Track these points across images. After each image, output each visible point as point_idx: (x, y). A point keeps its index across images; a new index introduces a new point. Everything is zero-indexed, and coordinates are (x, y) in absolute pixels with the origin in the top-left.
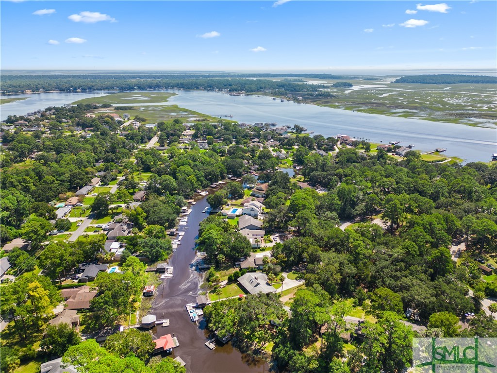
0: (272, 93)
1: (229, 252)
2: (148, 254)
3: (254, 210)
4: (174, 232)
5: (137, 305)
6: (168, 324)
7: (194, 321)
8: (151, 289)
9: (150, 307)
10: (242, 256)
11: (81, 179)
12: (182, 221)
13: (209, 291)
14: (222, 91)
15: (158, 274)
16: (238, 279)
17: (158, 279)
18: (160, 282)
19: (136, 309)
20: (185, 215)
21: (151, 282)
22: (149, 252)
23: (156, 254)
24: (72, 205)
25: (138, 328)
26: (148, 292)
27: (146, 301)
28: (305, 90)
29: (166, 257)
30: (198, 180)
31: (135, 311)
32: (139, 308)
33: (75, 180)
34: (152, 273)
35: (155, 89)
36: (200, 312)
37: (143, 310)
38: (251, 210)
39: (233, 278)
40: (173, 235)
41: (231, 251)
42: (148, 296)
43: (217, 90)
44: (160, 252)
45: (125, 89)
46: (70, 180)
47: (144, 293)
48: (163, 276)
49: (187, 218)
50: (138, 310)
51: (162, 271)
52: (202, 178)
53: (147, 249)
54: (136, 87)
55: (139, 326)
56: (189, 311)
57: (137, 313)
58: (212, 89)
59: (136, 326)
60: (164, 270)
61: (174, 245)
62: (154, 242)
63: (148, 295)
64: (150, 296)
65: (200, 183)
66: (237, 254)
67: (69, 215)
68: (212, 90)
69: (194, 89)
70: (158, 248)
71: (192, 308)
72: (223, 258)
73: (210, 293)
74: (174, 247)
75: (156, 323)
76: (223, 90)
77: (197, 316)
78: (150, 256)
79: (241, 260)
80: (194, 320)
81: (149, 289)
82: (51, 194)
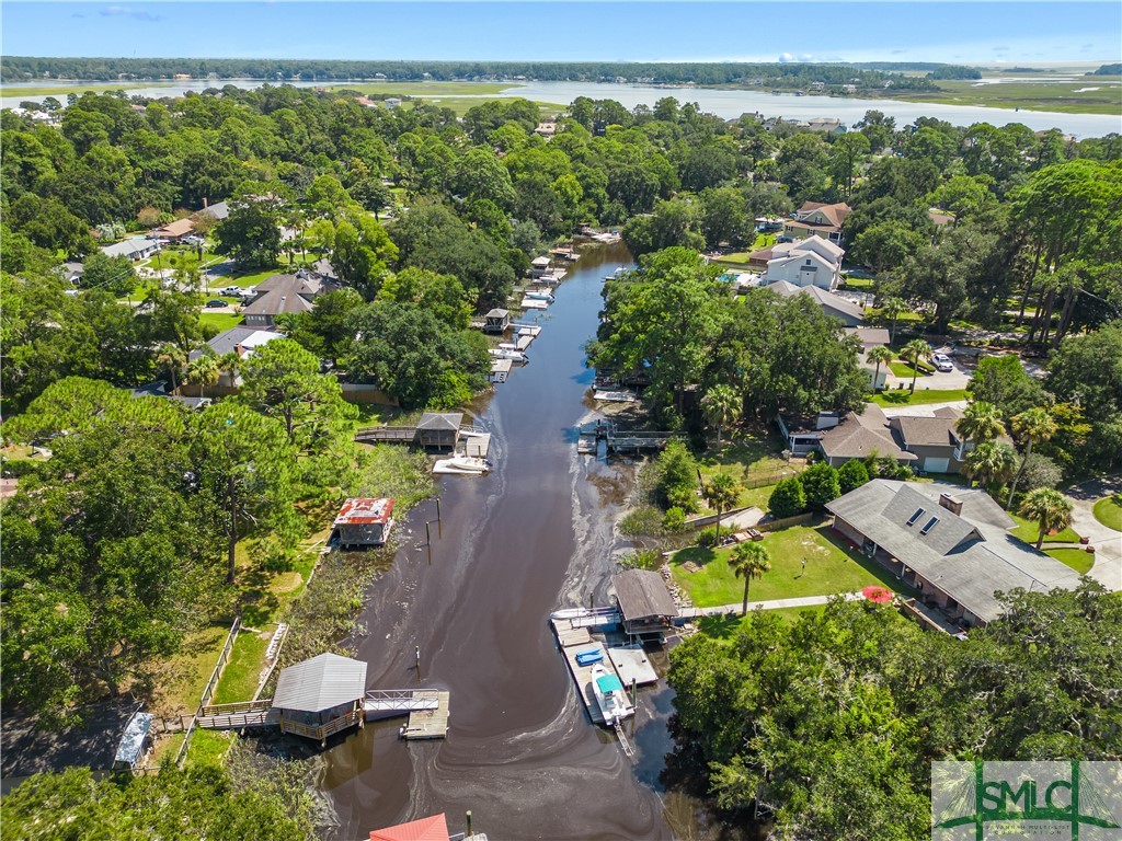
0: (766, 85)
1: (766, 373)
2: (383, 367)
3: (814, 269)
4: (499, 320)
5: (288, 586)
6: (437, 726)
7: (602, 724)
8: (370, 514)
9: (354, 608)
10: (826, 406)
11: (215, 175)
12: (532, 298)
13: (670, 554)
14: (635, 81)
15: (421, 456)
16: (831, 506)
17: (417, 474)
18: (423, 486)
19: (273, 604)
20: (545, 284)
21: (384, 487)
22: (390, 362)
23: (420, 374)
24: (170, 238)
25: (250, 732)
26: (355, 528)
27: (338, 573)
28: (857, 80)
29: (462, 393)
30: (587, 195)
31: (261, 620)
32: (295, 603)
33: (196, 179)
34: (393, 451)
35: (471, 78)
36: (636, 666)
37: (312, 618)
38: (803, 268)
39: (802, 497)
40: (499, 333)
41: (774, 371)
42: (353, 547)
43: (623, 79)
44: (436, 370)
45: (400, 77)
46: (185, 176)
47: (336, 533)
48: (441, 465)
49: (549, 290)
50: (286, 619)
51: (441, 444)
52: (602, 192)
53: (381, 345)
54: (426, 74)
55: (256, 717)
56: (570, 653)
57: (277, 632)
58: (609, 78)
59: (238, 719)
60: (447, 442)
61: (498, 361)
62: (411, 322)
63: (354, 542)
64: (363, 548)
65: (595, 206)
66: (802, 393)
67: (149, 261)
68: (609, 81)
69: (565, 79)
70: (430, 350)
71: (586, 636)
72: (733, 404)
73: (679, 559)
74: (500, 366)
75: (369, 706)
76: (639, 79)
77: (619, 693)
78: (392, 381)
79: (821, 422)
80: (607, 716)
81: (362, 514)
82: (106, 200)
